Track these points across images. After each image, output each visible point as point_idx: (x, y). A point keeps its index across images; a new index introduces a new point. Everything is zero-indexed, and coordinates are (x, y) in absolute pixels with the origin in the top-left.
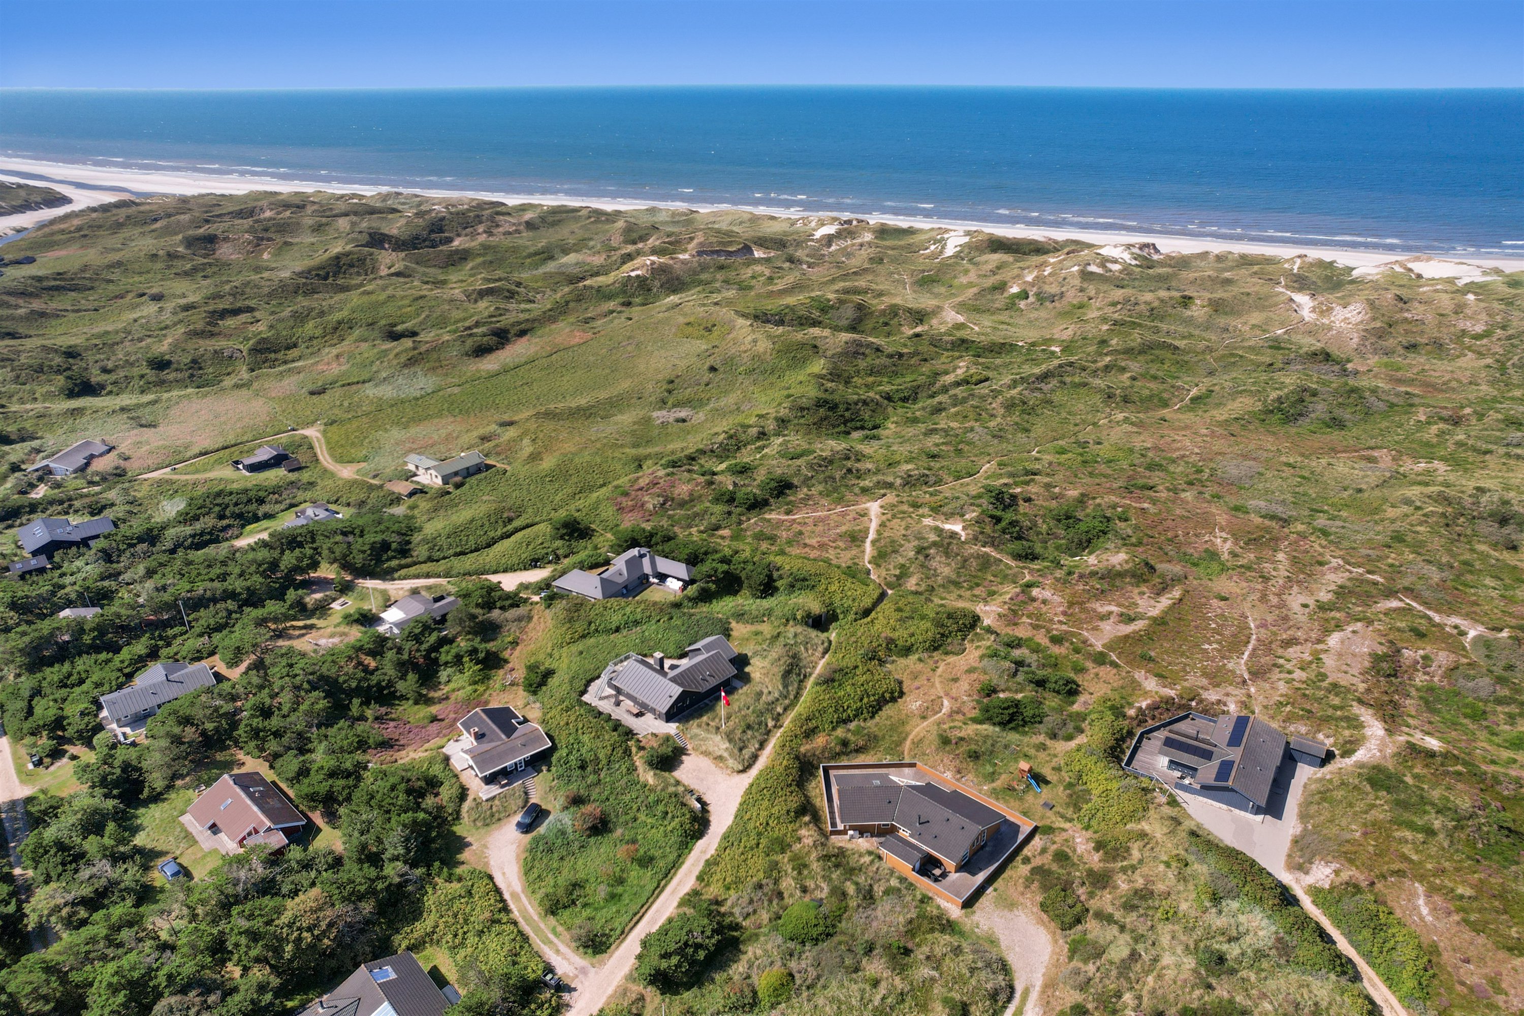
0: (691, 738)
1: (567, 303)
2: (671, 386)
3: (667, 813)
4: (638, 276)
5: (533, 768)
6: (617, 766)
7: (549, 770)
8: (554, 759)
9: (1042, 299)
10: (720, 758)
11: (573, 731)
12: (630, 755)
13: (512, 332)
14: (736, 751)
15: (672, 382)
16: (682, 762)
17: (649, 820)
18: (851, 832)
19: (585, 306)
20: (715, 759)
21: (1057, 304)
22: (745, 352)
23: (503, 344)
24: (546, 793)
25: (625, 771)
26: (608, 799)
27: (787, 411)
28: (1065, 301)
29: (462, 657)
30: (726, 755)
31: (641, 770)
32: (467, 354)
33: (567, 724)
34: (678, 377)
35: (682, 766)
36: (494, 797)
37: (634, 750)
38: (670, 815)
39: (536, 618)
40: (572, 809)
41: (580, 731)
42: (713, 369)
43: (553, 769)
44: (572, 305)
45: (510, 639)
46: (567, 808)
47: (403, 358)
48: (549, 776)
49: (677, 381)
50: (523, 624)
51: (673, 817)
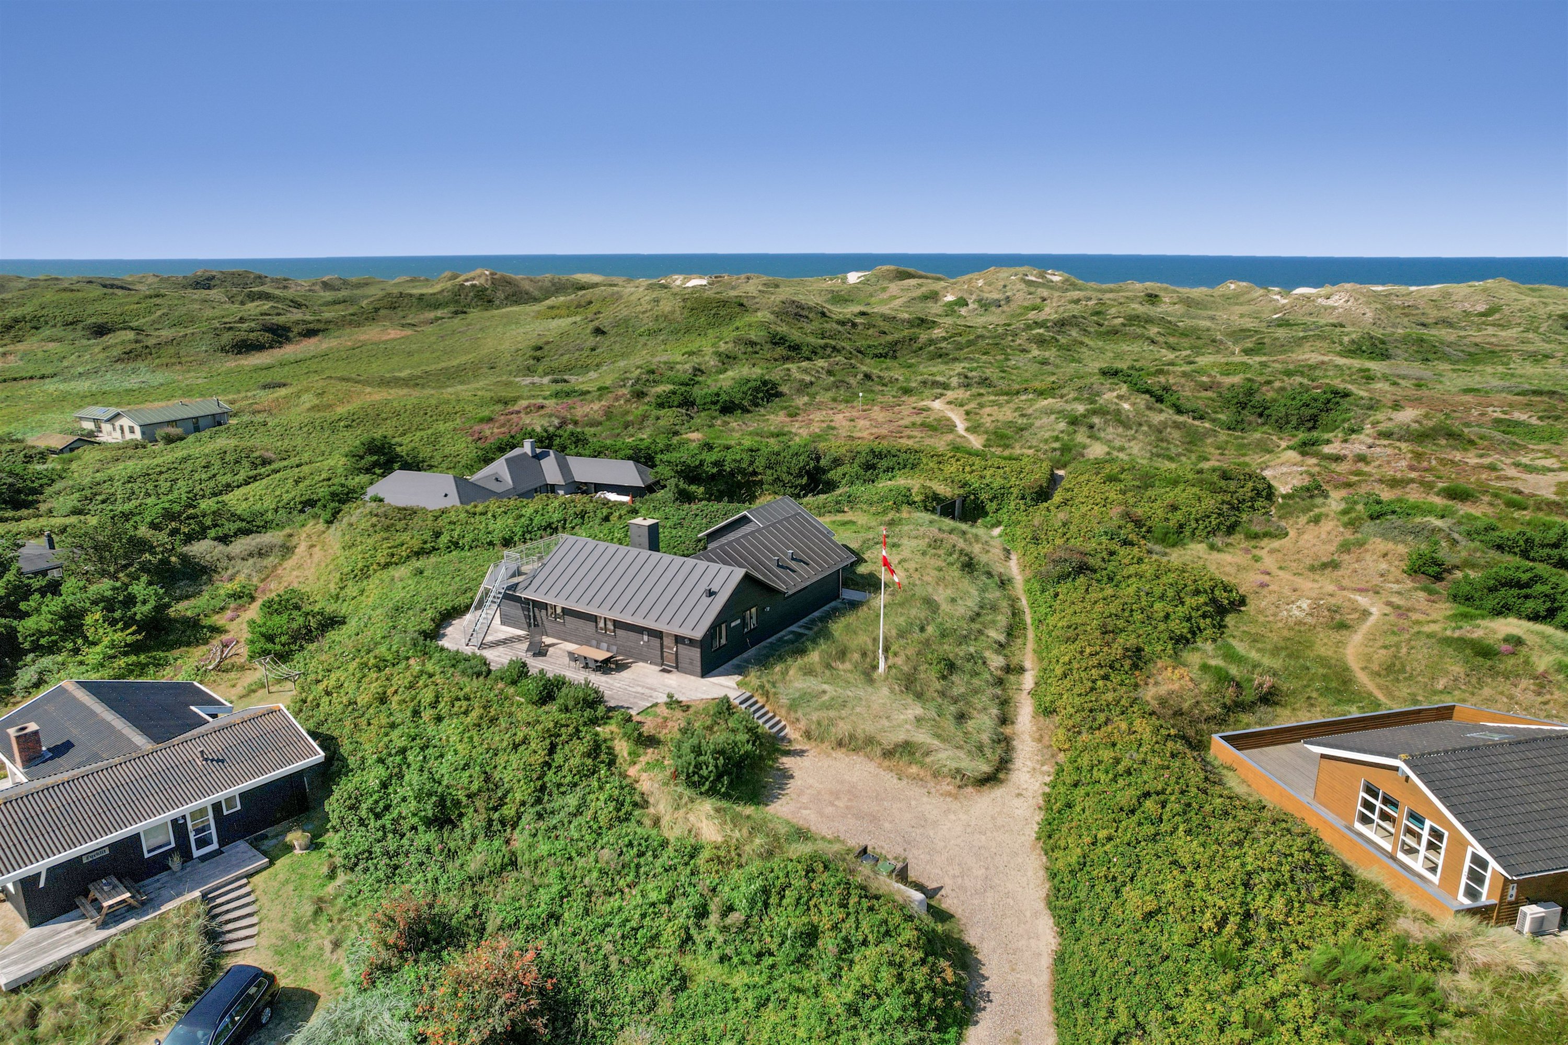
0: (793, 706)
1: (377, 310)
2: (538, 353)
3: (811, 936)
4: (473, 286)
5: (255, 844)
6: (572, 801)
7: (314, 845)
8: (334, 806)
9: (985, 305)
10: (907, 749)
11: (402, 715)
12: (611, 763)
13: (296, 330)
14: (949, 724)
15: (541, 348)
16: (786, 775)
17: (739, 979)
18: (1531, 912)
19: (401, 314)
20: (888, 754)
21: (1005, 308)
22: (644, 312)
23: (281, 343)
24: (299, 926)
25: (606, 812)
26: (555, 917)
27: (731, 345)
28: (1013, 305)
29: (82, 613)
30: (922, 737)
31: (661, 805)
32: (223, 349)
33: (383, 699)
34: (547, 343)
35: (793, 785)
36: (61, 968)
37: (622, 748)
38: (828, 944)
39: (301, 549)
40: (409, 973)
41: (427, 714)
42: (599, 331)
43: (332, 839)
44: (382, 312)
45: (231, 587)
46: (387, 970)
47: (116, 352)
48: (318, 863)
49: (546, 348)
50: (270, 561)
51: (847, 947)
